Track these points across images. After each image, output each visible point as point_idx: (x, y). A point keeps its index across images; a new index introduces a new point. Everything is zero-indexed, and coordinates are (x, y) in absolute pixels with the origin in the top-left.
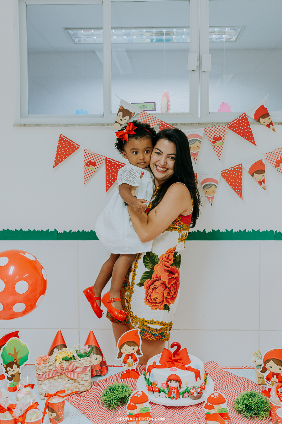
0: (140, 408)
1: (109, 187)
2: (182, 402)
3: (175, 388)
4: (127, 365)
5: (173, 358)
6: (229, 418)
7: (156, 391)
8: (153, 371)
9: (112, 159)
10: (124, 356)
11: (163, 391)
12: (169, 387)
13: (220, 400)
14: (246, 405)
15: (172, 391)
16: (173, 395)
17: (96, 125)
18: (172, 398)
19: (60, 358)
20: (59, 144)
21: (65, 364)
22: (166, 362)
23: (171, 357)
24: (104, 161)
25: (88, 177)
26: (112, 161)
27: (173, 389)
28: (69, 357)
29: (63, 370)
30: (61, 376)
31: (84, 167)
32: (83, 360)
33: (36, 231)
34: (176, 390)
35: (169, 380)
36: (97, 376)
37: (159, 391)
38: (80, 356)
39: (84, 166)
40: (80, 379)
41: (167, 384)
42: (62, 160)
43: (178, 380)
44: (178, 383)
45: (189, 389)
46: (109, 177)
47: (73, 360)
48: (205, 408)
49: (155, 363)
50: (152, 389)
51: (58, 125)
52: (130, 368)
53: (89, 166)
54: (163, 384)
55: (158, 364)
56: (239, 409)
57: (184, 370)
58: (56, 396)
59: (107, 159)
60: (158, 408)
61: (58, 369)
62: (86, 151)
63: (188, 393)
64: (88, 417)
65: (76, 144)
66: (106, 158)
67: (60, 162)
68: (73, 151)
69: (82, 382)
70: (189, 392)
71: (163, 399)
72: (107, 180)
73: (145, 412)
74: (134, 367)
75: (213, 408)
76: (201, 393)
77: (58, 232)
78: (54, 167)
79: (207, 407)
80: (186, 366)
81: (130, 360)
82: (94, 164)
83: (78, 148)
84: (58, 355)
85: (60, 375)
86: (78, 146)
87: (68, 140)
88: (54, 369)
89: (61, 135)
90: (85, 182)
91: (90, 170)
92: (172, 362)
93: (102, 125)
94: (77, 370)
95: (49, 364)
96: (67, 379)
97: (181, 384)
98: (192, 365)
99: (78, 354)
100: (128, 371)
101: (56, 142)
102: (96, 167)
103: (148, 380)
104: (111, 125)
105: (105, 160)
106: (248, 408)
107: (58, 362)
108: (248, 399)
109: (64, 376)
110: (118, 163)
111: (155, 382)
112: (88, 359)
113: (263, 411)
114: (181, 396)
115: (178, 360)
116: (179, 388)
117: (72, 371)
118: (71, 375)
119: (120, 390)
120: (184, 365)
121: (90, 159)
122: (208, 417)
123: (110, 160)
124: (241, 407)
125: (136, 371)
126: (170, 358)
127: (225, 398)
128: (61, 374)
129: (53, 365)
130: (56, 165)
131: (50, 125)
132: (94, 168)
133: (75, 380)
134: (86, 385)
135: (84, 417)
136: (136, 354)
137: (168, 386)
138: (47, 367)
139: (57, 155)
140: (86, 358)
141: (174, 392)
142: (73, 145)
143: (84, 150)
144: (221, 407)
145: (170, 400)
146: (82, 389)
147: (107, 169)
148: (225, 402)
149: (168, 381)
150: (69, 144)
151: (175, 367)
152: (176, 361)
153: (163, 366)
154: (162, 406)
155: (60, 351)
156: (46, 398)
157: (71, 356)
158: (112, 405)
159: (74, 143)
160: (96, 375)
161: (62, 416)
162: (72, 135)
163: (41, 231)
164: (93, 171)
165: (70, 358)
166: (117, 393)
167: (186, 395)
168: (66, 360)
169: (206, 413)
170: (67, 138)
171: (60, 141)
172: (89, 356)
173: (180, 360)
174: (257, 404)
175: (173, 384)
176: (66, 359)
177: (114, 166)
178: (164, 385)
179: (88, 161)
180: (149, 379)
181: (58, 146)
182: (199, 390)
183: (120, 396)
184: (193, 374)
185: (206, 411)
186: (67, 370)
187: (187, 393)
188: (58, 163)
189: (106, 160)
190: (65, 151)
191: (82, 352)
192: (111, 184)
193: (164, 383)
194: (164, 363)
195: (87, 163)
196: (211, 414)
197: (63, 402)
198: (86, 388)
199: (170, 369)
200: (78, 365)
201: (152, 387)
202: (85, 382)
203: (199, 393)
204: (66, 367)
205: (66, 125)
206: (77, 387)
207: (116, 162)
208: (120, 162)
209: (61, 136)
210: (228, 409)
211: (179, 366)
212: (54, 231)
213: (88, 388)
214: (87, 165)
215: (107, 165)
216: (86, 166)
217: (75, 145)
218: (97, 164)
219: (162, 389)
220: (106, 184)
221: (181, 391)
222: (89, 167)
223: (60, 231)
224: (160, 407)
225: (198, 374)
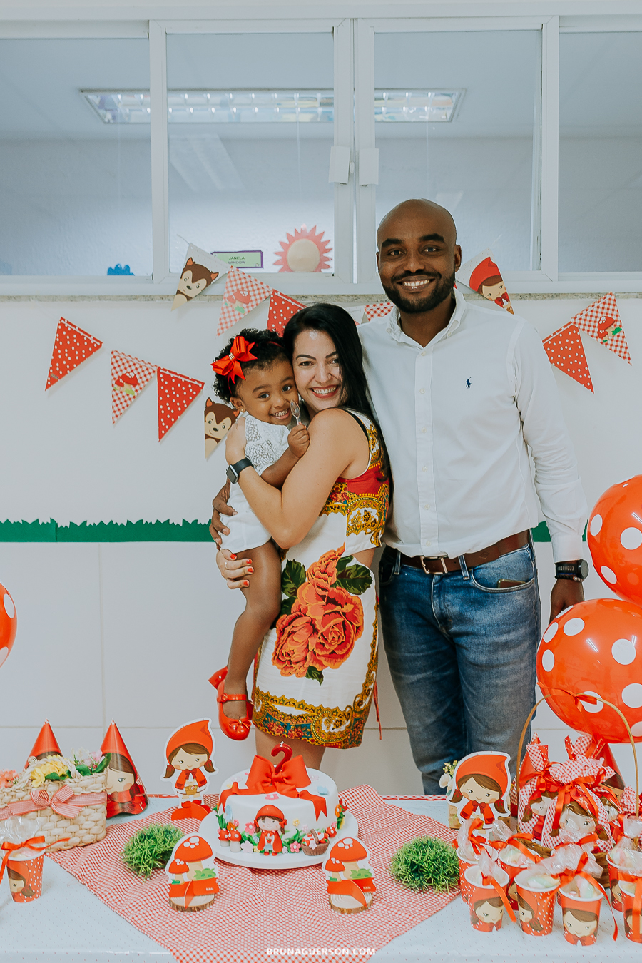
0: (195, 871)
1: (166, 430)
2: (285, 859)
3: (271, 833)
4: (184, 791)
5: (274, 776)
6: (374, 889)
7: (234, 840)
8: (231, 799)
9: (170, 372)
10: (177, 773)
11: (249, 840)
12: (261, 831)
13: (356, 853)
14: (413, 864)
15: (266, 839)
16: (268, 847)
17: (135, 298)
18: (267, 854)
19: (39, 776)
20: (58, 340)
21: (52, 787)
22: (259, 784)
23: (269, 772)
24: (155, 376)
25: (120, 408)
26: (172, 375)
27: (269, 835)
28: (60, 774)
29: (47, 800)
30: (43, 812)
31: (112, 389)
32: (88, 780)
33: (12, 522)
34: (273, 838)
35: (261, 816)
36: (123, 814)
37: (241, 840)
38: (83, 772)
39: (113, 385)
40: (82, 819)
41: (256, 824)
42: (65, 373)
43: (278, 815)
44: (277, 823)
45: (301, 834)
46: (165, 408)
47: (67, 780)
48: (327, 868)
49: (236, 784)
50: (226, 836)
51: (54, 298)
52: (191, 799)
53: (122, 385)
54: (247, 825)
55: (242, 786)
56: (399, 872)
57: (294, 797)
58: (26, 848)
59: (161, 371)
60: (237, 872)
61: (36, 797)
62: (115, 354)
63: (299, 842)
64: (93, 889)
65: (94, 338)
66: (159, 368)
67: (61, 377)
68: (88, 354)
69: (88, 824)
70: (302, 841)
71: (248, 856)
72: (160, 416)
73: (206, 878)
74: (200, 797)
75: (343, 869)
76: (326, 842)
77: (59, 526)
78: (48, 387)
79: (330, 867)
80: (299, 790)
81: (191, 781)
82: (133, 382)
83: (99, 347)
84: (37, 769)
85: (41, 810)
86: (99, 344)
87: (77, 329)
88: (28, 797)
89: (62, 319)
90: (115, 419)
91: (124, 394)
92: (272, 782)
93: (150, 298)
94: (77, 800)
95: (17, 787)
96: (54, 817)
97: (285, 824)
98: (311, 789)
99: (78, 767)
100: (186, 805)
101: (53, 335)
102: (137, 387)
103: (221, 819)
104: (169, 298)
105: (156, 372)
106: (416, 870)
107: (37, 783)
108: (418, 853)
109: (49, 810)
110: (183, 380)
111: (233, 822)
112: (100, 777)
113: (445, 875)
114: (285, 849)
115: (285, 779)
116: (280, 833)
117: (65, 803)
118: (62, 810)
119: (160, 838)
120: (294, 789)
121: (124, 372)
122: (334, 887)
123: (167, 373)
124: (403, 867)
125: (203, 804)
126: (268, 776)
127: (366, 848)
128: (42, 808)
129: (26, 789)
130: (52, 383)
131: (39, 298)
132: (133, 389)
133: (72, 821)
134: (96, 829)
135: (85, 889)
136: (203, 769)
137: (258, 829)
138: (13, 793)
139: (53, 362)
140: (95, 774)
141: (269, 841)
142: (88, 341)
143: (112, 353)
144: (358, 867)
145: (262, 856)
146: (87, 839)
147: (161, 393)
148: (366, 856)
149: (257, 819)
150: (80, 338)
151: (277, 793)
152: (281, 781)
153: (252, 790)
154: (246, 869)
155: (43, 761)
156: (3, 851)
157: (64, 771)
158: (142, 866)
159: (90, 336)
160: (121, 811)
161: (36, 888)
162: (86, 320)
163: (21, 522)
164: (131, 396)
165: (63, 776)
166: (152, 842)
167: (295, 846)
168: (52, 780)
169: (328, 879)
170: (75, 327)
171: (59, 331)
172: (102, 771)
173: (288, 778)
174: (434, 861)
175: (269, 825)
176: (52, 778)
177: (175, 385)
178: (251, 827)
179: (120, 374)
180: (222, 815)
181: (57, 343)
182: (321, 837)
183: (161, 848)
184: (310, 804)
185: (329, 875)
186: (55, 799)
187: (296, 842)
188: (56, 378)
189: (159, 373)
190: (72, 353)
191: (87, 764)
192: (171, 424)
193: (251, 824)
194: (256, 785)
195: (119, 380)
196: (339, 880)
197: (41, 860)
198: (94, 837)
199: (265, 795)
200: (79, 790)
201: (228, 833)
202: (94, 824)
203: (320, 842)
204: (53, 793)
205: (72, 298)
206: (76, 834)
207: (179, 377)
208: (188, 378)
209: (63, 321)
210: (372, 871)
211: (285, 791)
212: (49, 522)
213: (100, 837)
214: (118, 383)
215: (160, 384)
216: (116, 386)
217: (92, 342)
218: (139, 381)
219: (247, 835)
220: (160, 423)
221: (284, 838)
222: (122, 388)
223: (63, 522)
224: (240, 870)
225: (320, 806)
